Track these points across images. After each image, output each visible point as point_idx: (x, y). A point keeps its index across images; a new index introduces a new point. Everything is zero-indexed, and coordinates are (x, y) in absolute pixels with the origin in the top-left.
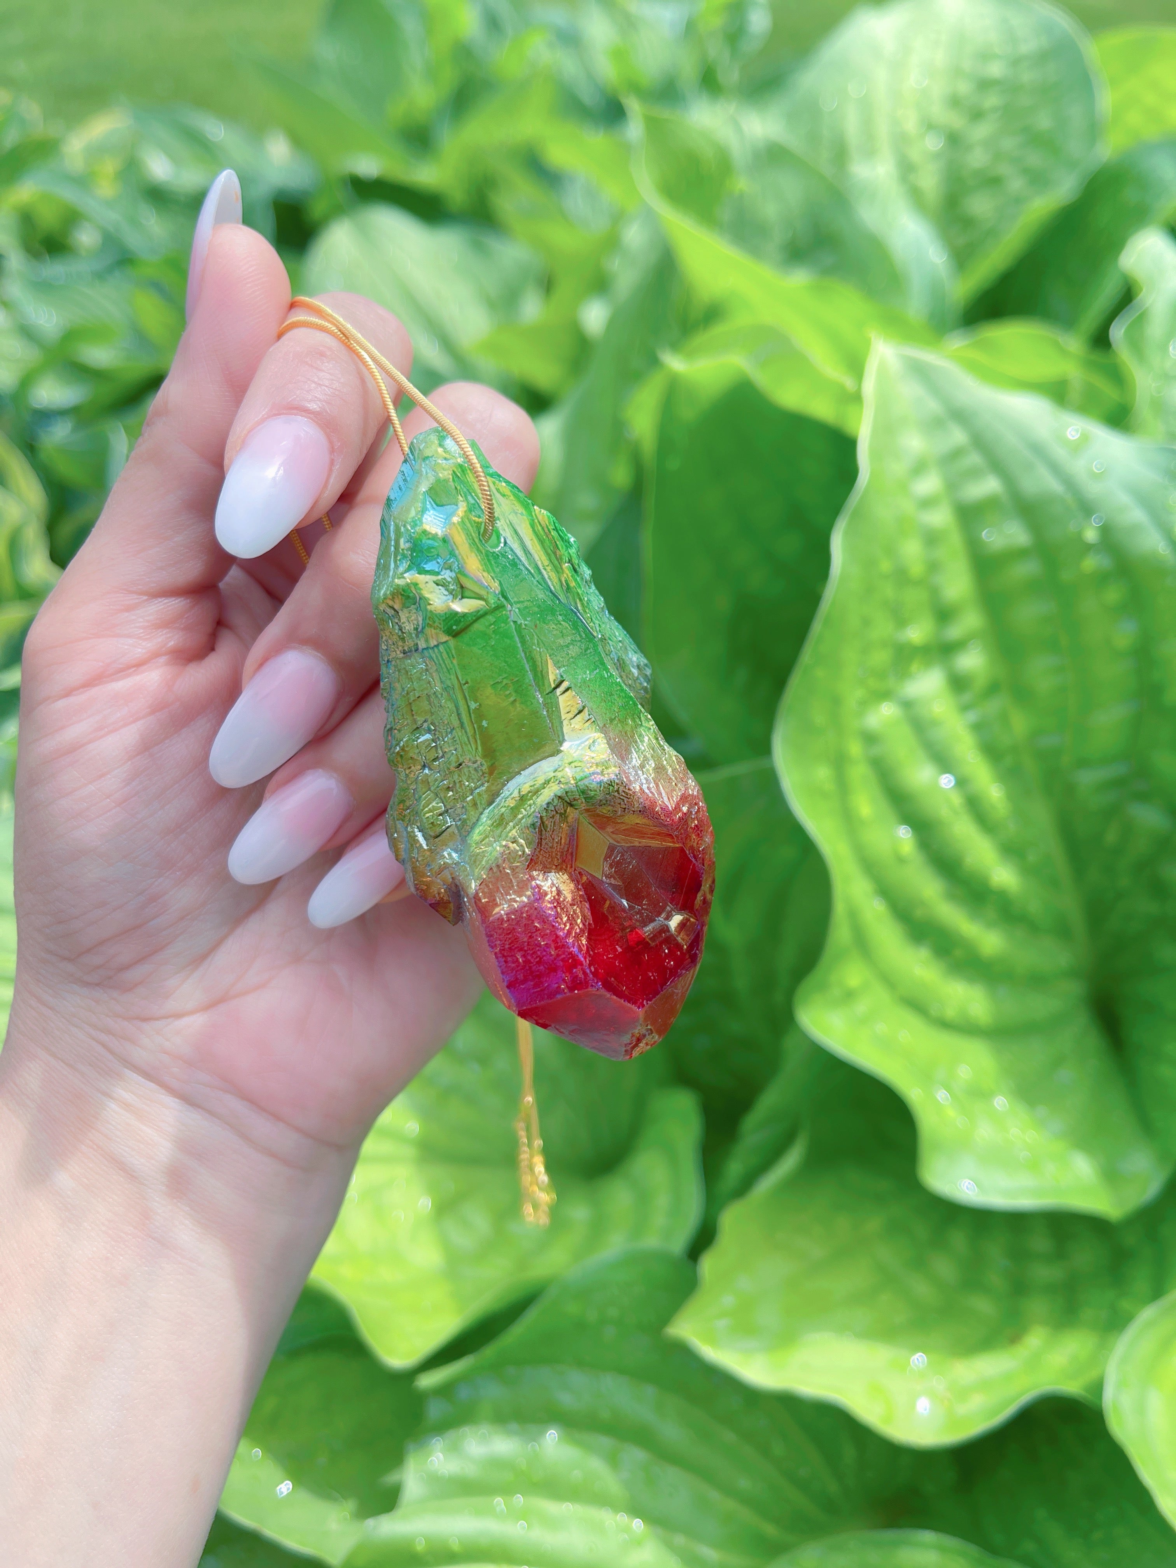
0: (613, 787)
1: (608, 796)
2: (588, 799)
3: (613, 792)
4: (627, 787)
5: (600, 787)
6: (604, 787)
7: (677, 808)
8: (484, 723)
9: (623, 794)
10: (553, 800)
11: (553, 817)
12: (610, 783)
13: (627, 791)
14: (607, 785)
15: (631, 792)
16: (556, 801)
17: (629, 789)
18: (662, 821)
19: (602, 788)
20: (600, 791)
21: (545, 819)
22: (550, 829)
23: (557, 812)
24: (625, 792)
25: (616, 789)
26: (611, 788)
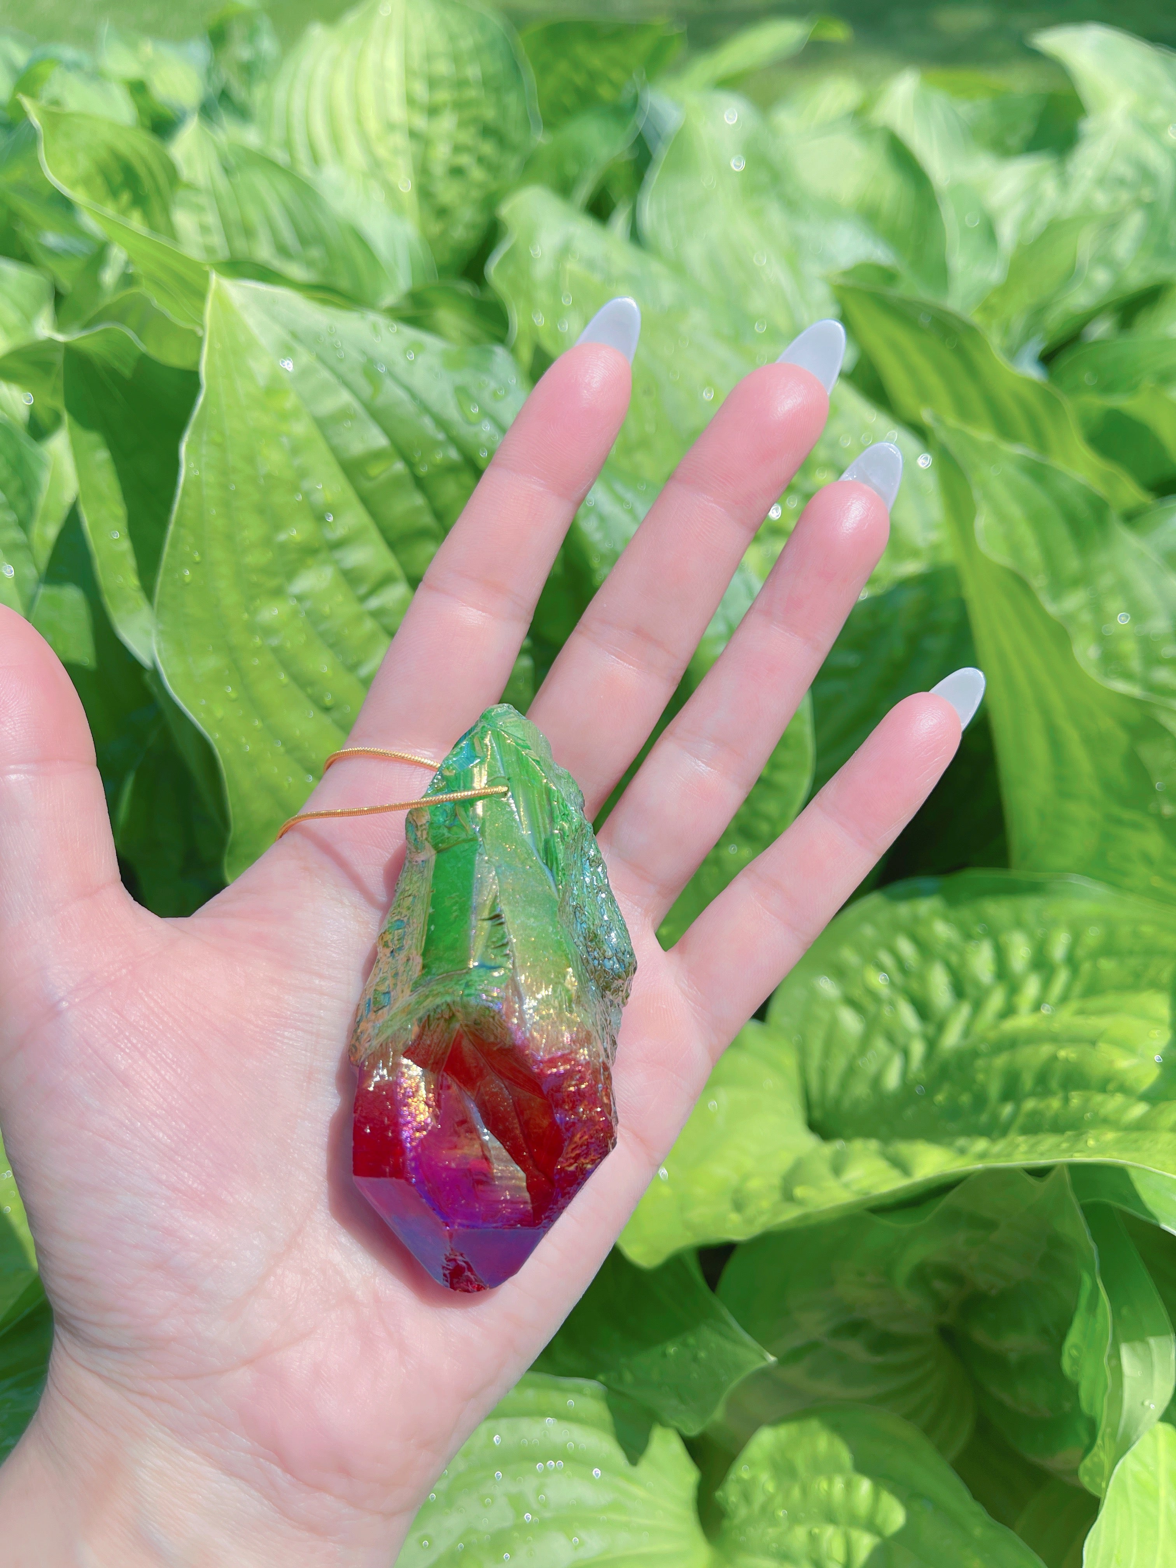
2: (467, 1014)
3: (489, 1015)
6: (481, 1008)
8: (432, 928)
10: (442, 1004)
11: (438, 1019)
16: (444, 1007)
21: (431, 1018)
22: (433, 1028)
23: (442, 1016)
24: (499, 1021)
25: (492, 1014)
26: (487, 1012)
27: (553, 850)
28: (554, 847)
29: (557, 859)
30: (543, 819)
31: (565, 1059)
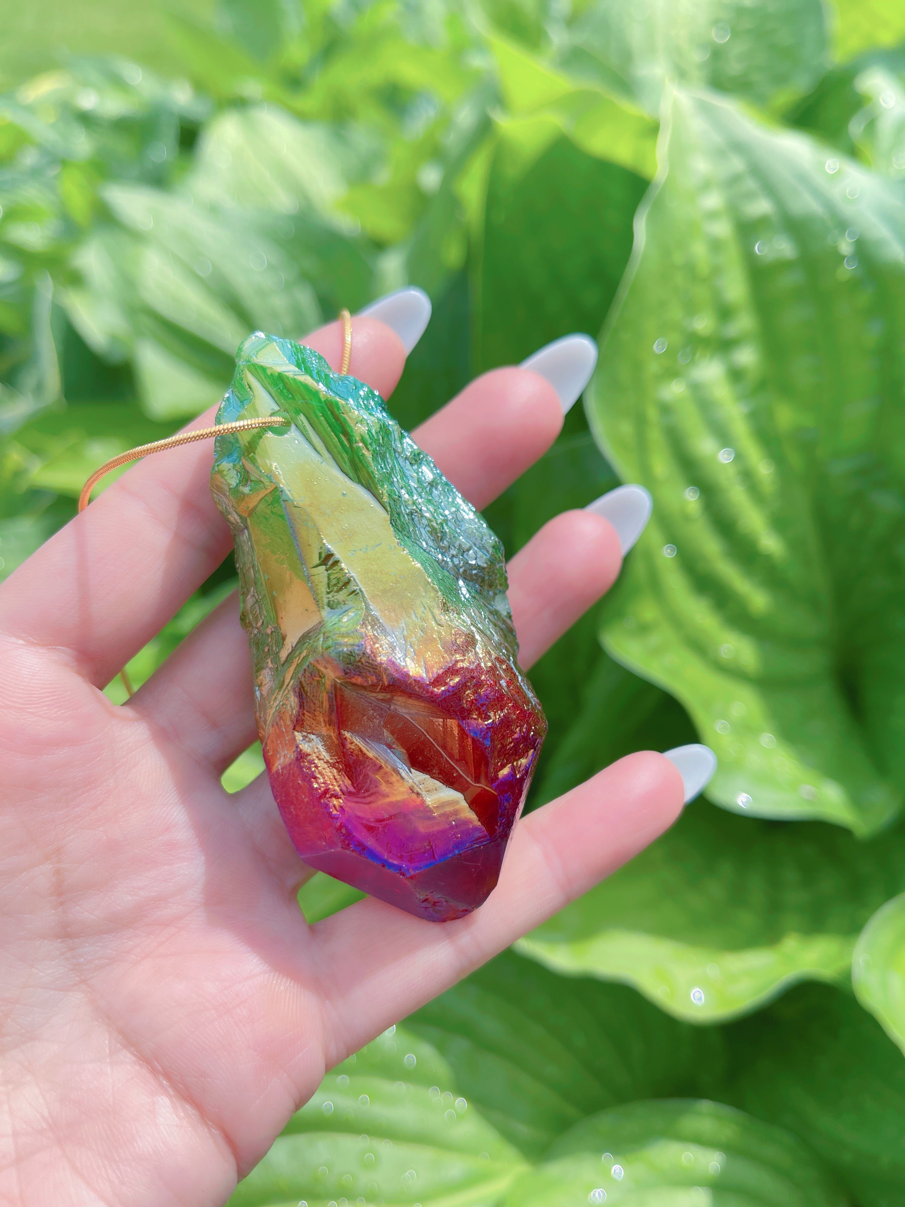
0: (355, 657)
1: (350, 666)
3: (355, 661)
4: (370, 658)
5: (339, 656)
6: (343, 657)
7: (438, 681)
8: (275, 593)
9: (367, 664)
11: (311, 682)
12: (350, 654)
13: (371, 661)
14: (346, 656)
15: (376, 663)
16: (311, 668)
17: (373, 660)
18: (418, 693)
19: (341, 658)
20: (340, 660)
22: (310, 692)
24: (369, 663)
25: (358, 659)
26: (352, 658)
27: (361, 465)
28: (361, 461)
29: (368, 473)
30: (337, 436)
31: (452, 671)
